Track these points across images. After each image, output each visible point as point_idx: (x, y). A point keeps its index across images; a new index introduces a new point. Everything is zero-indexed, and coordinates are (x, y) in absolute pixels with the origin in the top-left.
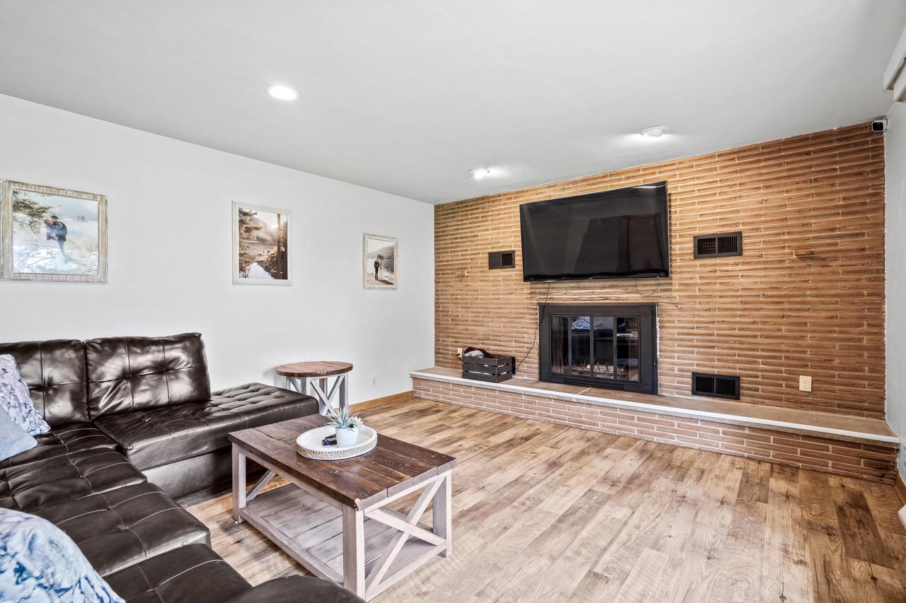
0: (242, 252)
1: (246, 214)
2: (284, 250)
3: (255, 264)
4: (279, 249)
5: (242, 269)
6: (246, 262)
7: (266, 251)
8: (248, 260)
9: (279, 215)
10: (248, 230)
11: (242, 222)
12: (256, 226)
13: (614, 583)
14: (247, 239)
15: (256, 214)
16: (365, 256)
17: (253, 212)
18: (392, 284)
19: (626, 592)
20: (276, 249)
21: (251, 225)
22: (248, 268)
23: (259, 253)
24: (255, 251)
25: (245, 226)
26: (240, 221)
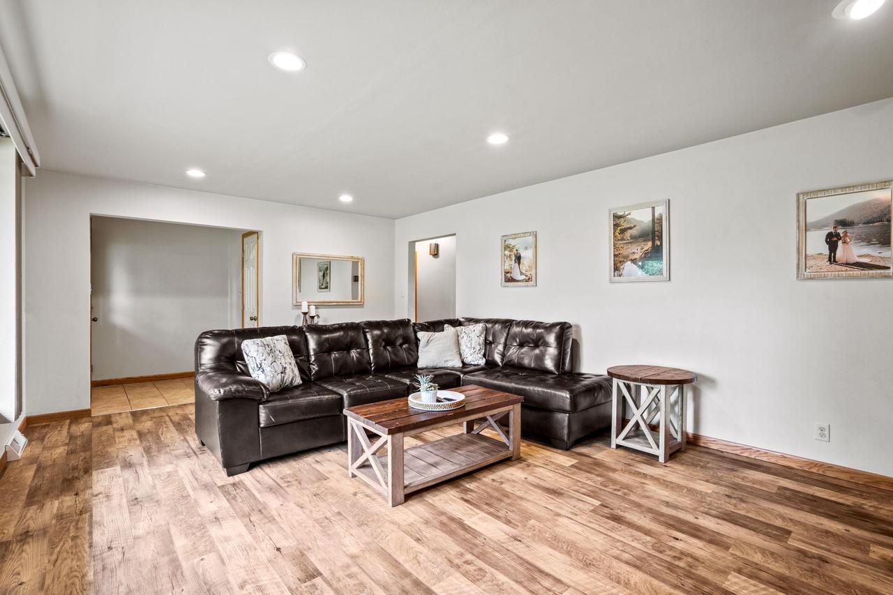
0: (617, 253)
1: (620, 217)
2: (658, 243)
3: (629, 263)
4: (653, 243)
5: (616, 269)
6: (621, 262)
7: (639, 248)
8: (622, 260)
9: (653, 208)
10: (623, 231)
11: (616, 226)
12: (629, 226)
13: (294, 583)
14: (621, 240)
15: (629, 214)
16: (805, 228)
17: (627, 213)
18: (889, 268)
19: (279, 587)
20: (650, 244)
21: (625, 225)
22: (622, 267)
23: (633, 251)
24: (630, 250)
25: (619, 228)
26: (614, 225)
